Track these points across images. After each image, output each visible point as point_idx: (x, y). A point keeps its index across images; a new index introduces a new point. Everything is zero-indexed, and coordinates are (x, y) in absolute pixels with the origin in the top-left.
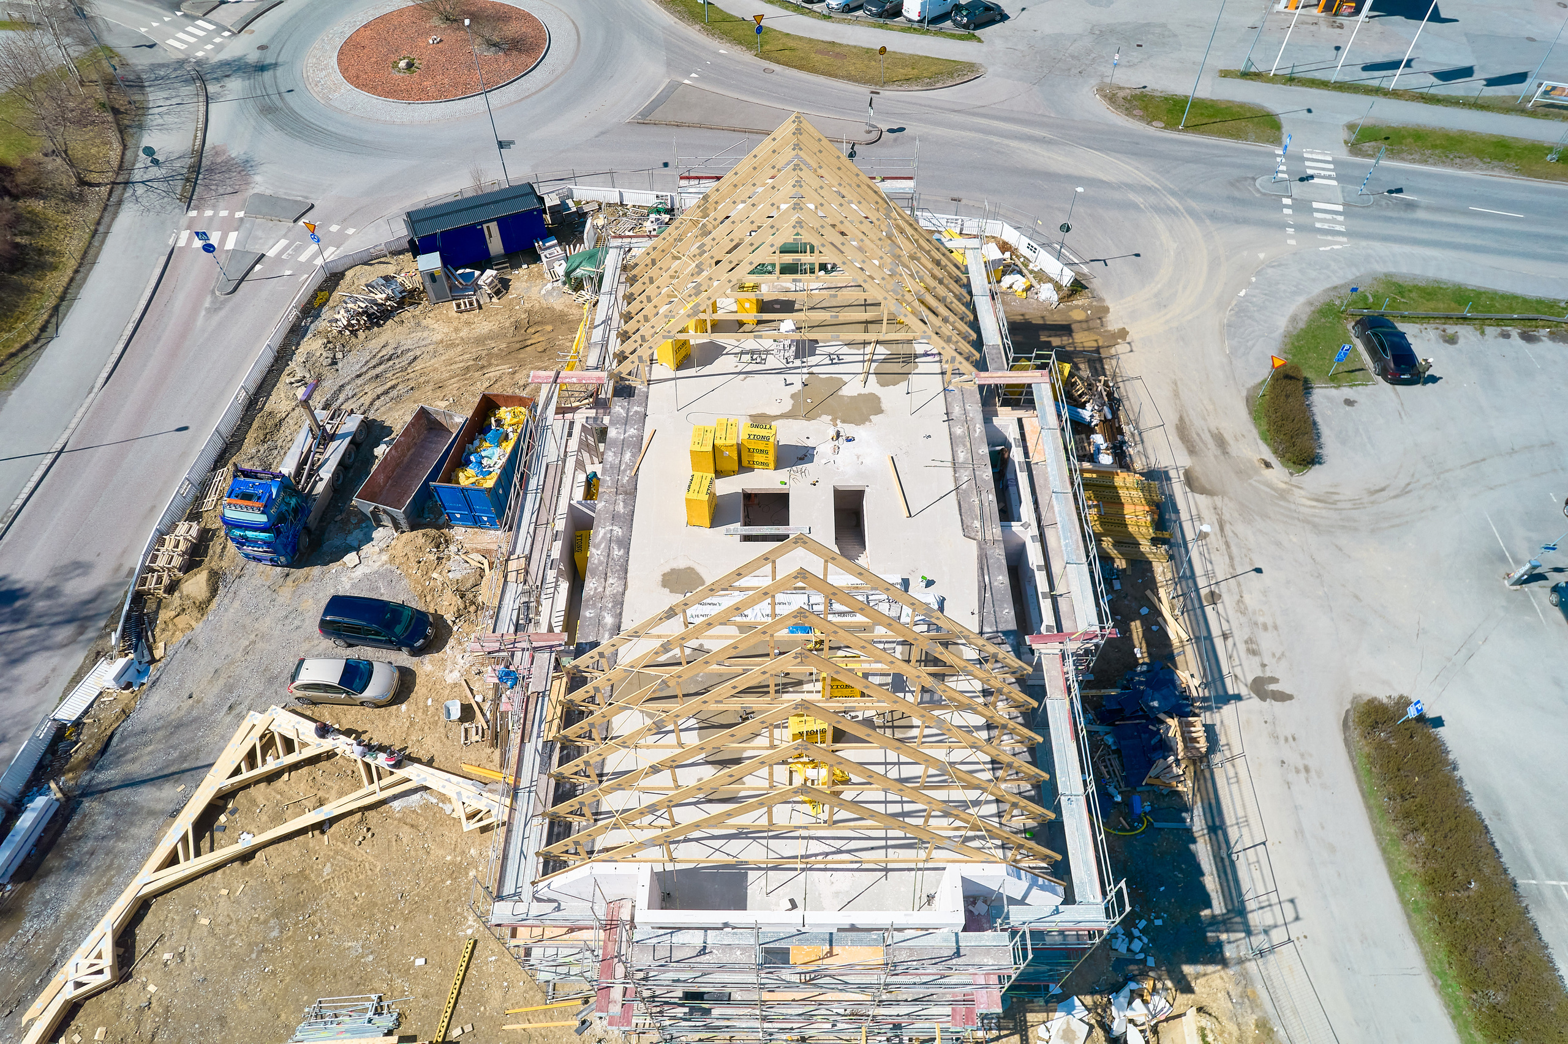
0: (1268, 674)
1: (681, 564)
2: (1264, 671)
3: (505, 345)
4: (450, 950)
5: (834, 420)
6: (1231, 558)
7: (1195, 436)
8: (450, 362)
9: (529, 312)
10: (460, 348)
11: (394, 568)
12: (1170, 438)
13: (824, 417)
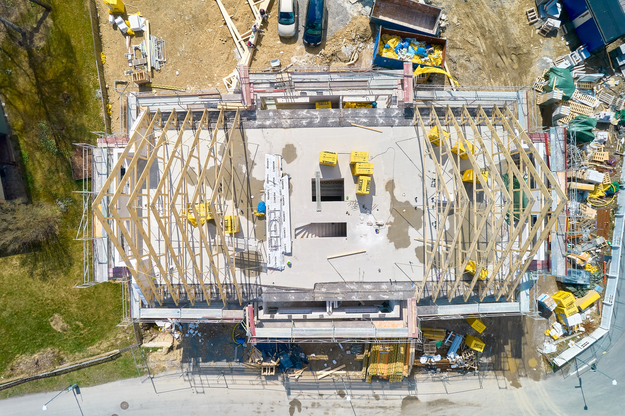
0: (302, 409)
1: (298, 152)
2: (304, 407)
3: (501, 44)
4: (182, 83)
5: (390, 223)
6: (364, 408)
7: (440, 408)
8: (487, 17)
9: (529, 53)
10: (498, 20)
11: (350, 20)
12: (439, 395)
13: (393, 218)
